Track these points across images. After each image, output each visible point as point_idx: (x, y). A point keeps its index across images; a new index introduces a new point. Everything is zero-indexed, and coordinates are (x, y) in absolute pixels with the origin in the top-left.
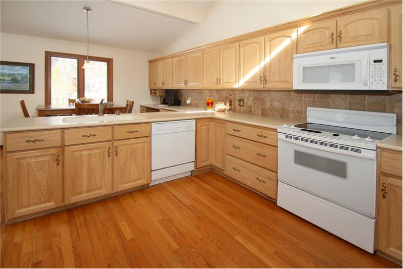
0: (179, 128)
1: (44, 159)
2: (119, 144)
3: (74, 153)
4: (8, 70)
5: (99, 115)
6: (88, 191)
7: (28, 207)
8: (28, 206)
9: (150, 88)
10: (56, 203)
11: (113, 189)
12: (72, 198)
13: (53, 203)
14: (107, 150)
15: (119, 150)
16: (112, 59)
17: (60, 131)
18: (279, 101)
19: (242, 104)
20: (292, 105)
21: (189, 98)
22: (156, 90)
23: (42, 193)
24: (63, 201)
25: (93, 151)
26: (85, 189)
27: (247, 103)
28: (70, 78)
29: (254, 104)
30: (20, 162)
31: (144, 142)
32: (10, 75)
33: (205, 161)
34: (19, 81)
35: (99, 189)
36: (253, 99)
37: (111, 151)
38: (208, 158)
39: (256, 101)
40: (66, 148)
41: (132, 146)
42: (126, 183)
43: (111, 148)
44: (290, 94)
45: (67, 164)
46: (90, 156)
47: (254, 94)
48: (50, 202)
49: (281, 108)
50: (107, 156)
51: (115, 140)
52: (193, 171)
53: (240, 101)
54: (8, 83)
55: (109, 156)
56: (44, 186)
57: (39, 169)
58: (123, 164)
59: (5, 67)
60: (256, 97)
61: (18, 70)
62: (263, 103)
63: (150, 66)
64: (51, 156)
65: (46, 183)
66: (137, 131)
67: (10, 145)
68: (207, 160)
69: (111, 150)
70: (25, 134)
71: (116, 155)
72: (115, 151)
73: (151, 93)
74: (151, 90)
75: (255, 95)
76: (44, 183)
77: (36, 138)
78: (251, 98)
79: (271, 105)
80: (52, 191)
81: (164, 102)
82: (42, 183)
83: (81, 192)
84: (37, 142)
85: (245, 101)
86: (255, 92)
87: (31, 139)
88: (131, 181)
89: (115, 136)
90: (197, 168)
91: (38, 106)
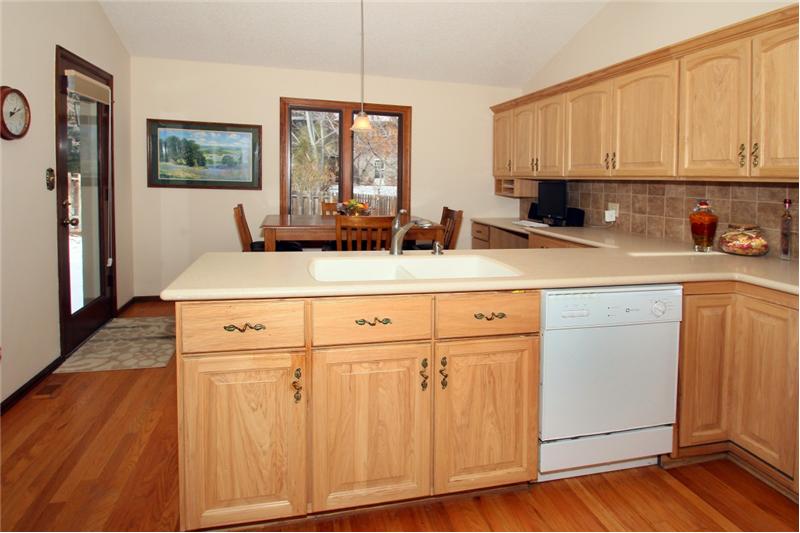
0: (628, 310)
1: (265, 378)
2: (451, 352)
3: (335, 368)
4: (218, 140)
5: (392, 253)
6: (370, 483)
7: (229, 505)
8: (230, 503)
9: (495, 176)
10: (291, 502)
11: (433, 484)
12: (331, 496)
13: (287, 503)
14: (419, 367)
15: (450, 370)
16: (409, 108)
17: (300, 303)
21: (610, 205)
22: (512, 182)
23: (261, 472)
24: (309, 498)
25: (385, 369)
26: (362, 474)
28: (326, 158)
30: (211, 383)
31: (523, 351)
32: (220, 151)
33: (707, 427)
34: (236, 163)
35: (397, 479)
37: (428, 372)
38: (719, 419)
40: (317, 353)
41: (487, 361)
42: (468, 470)
43: (429, 362)
45: (319, 398)
46: (374, 381)
48: (279, 498)
50: (418, 386)
51: (442, 340)
52: (668, 455)
54: (217, 167)
55: (424, 385)
56: (264, 453)
57: (253, 405)
58: (463, 413)
59: (213, 134)
61: (233, 141)
63: (496, 121)
64: (281, 372)
65: (271, 446)
66: (503, 316)
67: (189, 337)
68: (716, 424)
69: (429, 367)
70: (222, 307)
71: (444, 384)
72: (441, 372)
73: (498, 190)
74: (498, 182)
76: (266, 447)
77: (248, 321)
80: (284, 469)
81: (534, 214)
82: (261, 447)
83: (353, 483)
84: (249, 331)
87: (236, 323)
88: (483, 468)
89: (440, 325)
90: (679, 448)
91: (268, 217)
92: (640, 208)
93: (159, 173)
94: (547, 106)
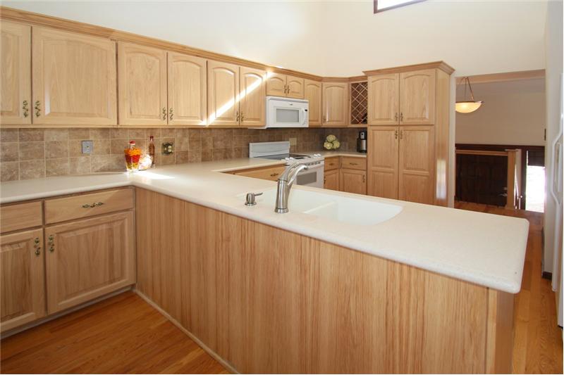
18: (221, 140)
19: (170, 151)
20: (234, 143)
27: (180, 147)
29: (192, 147)
36: (190, 141)
39: (194, 144)
44: (232, 132)
47: (190, 134)
49: (223, 147)
53: (166, 145)
60: (193, 138)
62: (204, 145)
75: (192, 136)
78: (187, 140)
79: (214, 146)
85: (176, 144)
86: (192, 131)
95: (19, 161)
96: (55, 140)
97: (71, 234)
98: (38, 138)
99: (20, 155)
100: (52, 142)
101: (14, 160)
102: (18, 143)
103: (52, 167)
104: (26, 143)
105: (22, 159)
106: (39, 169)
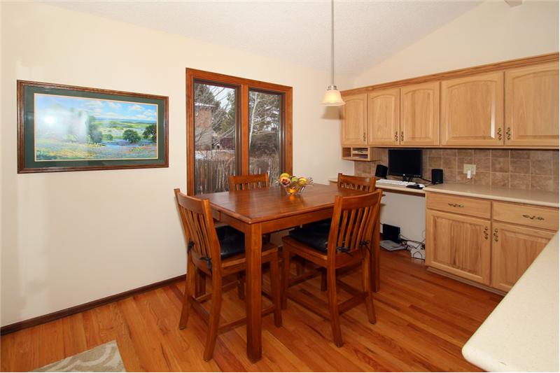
21: (465, 166)
22: (363, 150)
32: (121, 124)
73: (345, 155)
74: (346, 150)
92: (501, 168)
93: (36, 153)
94: (414, 91)
95: (510, 173)
96: (540, 159)
97: (513, 235)
98: (526, 156)
99: (511, 169)
100: (537, 161)
101: (506, 172)
102: (510, 159)
103: (537, 182)
104: (515, 160)
105: (512, 172)
106: (525, 182)
